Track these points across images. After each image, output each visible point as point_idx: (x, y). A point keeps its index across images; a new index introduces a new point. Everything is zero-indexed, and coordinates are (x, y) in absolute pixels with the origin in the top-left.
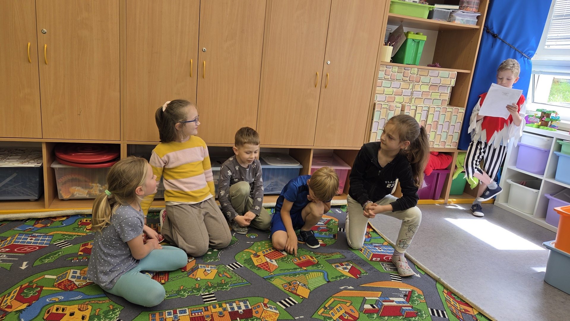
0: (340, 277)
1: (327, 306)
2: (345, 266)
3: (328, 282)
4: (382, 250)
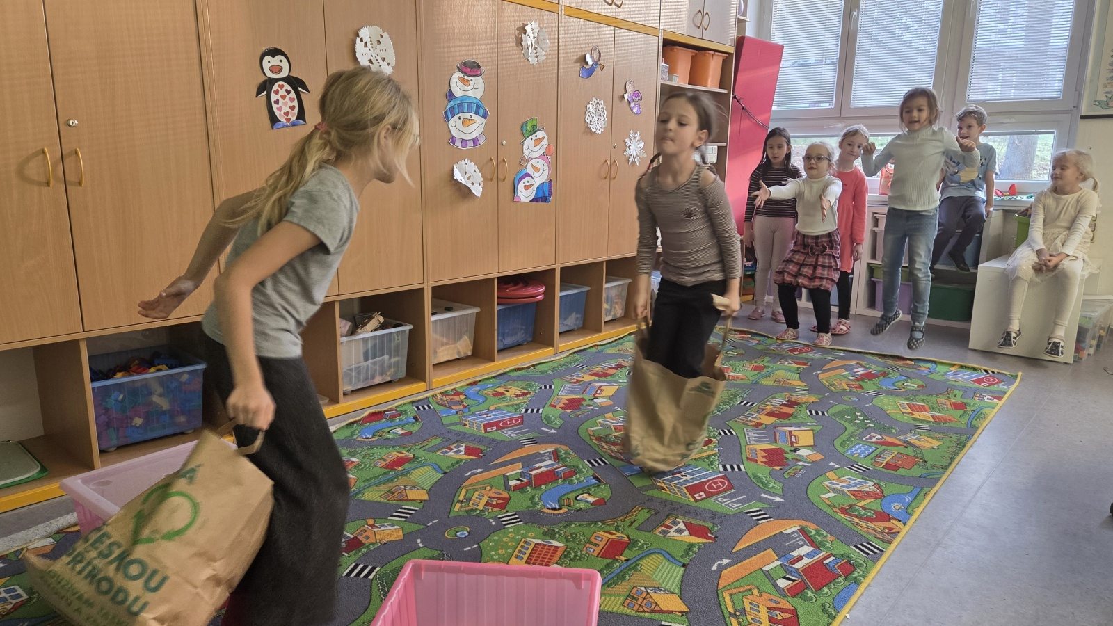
0: (457, 463)
1: (461, 498)
2: (456, 449)
3: (445, 473)
4: (492, 417)
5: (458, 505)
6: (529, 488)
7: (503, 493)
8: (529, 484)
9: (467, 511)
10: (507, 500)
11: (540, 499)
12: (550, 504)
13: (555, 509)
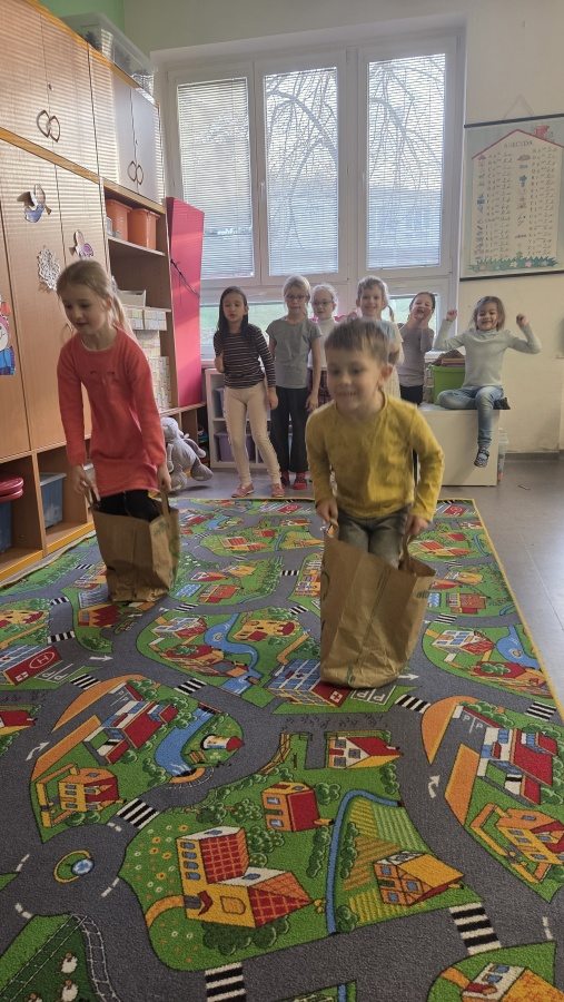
5: (45, 815)
6: (132, 753)
7: (101, 771)
8: (126, 746)
9: (65, 821)
10: (114, 781)
11: (157, 765)
12: (177, 769)
13: (186, 774)
